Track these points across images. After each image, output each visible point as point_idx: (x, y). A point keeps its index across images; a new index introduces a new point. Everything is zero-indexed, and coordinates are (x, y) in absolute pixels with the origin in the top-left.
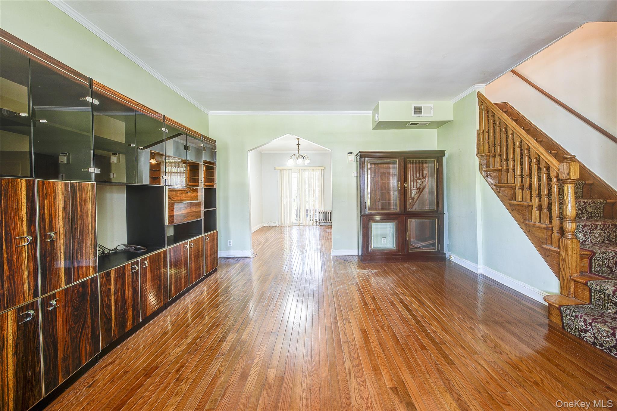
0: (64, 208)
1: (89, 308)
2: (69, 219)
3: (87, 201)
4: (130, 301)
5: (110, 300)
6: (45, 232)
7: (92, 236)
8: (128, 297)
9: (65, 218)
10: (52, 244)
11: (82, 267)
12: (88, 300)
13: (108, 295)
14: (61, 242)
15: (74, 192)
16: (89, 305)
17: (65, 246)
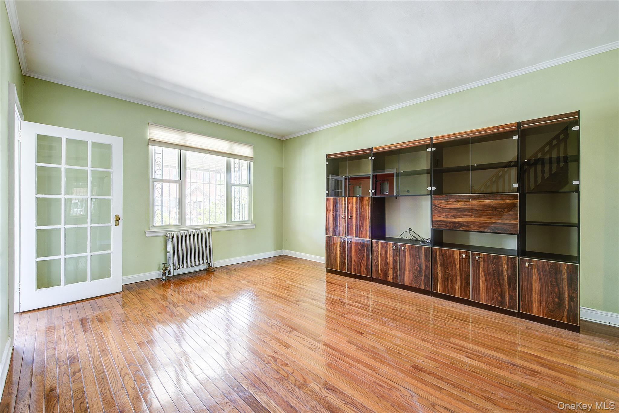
0: (356, 208)
1: (365, 253)
2: (358, 212)
3: (366, 205)
4: (391, 265)
5: (378, 257)
6: (349, 215)
7: (368, 221)
8: (390, 262)
10: (351, 220)
11: (363, 233)
12: (365, 249)
13: (377, 254)
14: (354, 220)
15: (360, 201)
16: (365, 251)
17: (356, 222)
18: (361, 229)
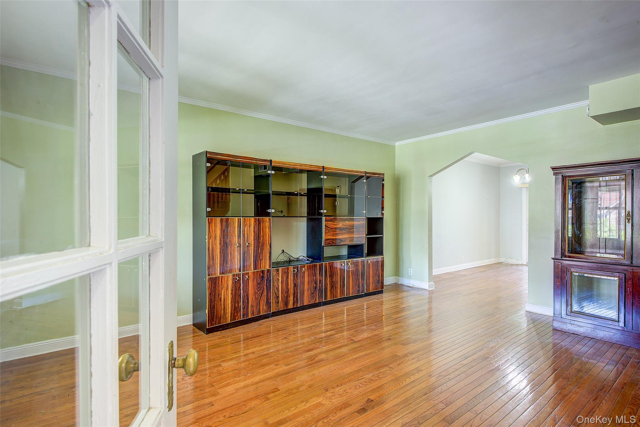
0: (254, 231)
1: (265, 286)
2: (256, 237)
3: (266, 228)
4: (291, 291)
5: (279, 285)
6: (245, 242)
7: (268, 247)
8: (290, 288)
9: (254, 236)
10: (248, 249)
11: (262, 262)
12: (265, 281)
13: (277, 283)
14: (252, 248)
15: (259, 223)
16: (265, 284)
17: (254, 250)
18: (260, 257)
